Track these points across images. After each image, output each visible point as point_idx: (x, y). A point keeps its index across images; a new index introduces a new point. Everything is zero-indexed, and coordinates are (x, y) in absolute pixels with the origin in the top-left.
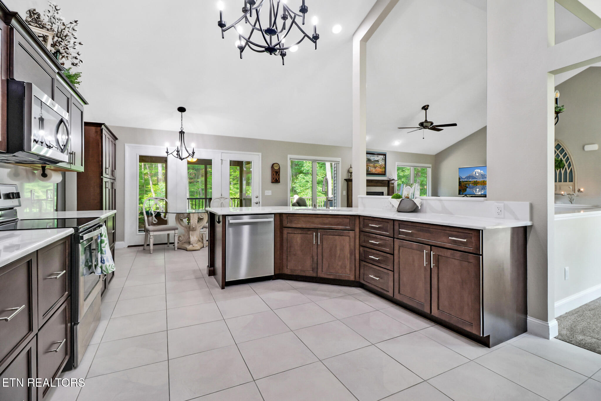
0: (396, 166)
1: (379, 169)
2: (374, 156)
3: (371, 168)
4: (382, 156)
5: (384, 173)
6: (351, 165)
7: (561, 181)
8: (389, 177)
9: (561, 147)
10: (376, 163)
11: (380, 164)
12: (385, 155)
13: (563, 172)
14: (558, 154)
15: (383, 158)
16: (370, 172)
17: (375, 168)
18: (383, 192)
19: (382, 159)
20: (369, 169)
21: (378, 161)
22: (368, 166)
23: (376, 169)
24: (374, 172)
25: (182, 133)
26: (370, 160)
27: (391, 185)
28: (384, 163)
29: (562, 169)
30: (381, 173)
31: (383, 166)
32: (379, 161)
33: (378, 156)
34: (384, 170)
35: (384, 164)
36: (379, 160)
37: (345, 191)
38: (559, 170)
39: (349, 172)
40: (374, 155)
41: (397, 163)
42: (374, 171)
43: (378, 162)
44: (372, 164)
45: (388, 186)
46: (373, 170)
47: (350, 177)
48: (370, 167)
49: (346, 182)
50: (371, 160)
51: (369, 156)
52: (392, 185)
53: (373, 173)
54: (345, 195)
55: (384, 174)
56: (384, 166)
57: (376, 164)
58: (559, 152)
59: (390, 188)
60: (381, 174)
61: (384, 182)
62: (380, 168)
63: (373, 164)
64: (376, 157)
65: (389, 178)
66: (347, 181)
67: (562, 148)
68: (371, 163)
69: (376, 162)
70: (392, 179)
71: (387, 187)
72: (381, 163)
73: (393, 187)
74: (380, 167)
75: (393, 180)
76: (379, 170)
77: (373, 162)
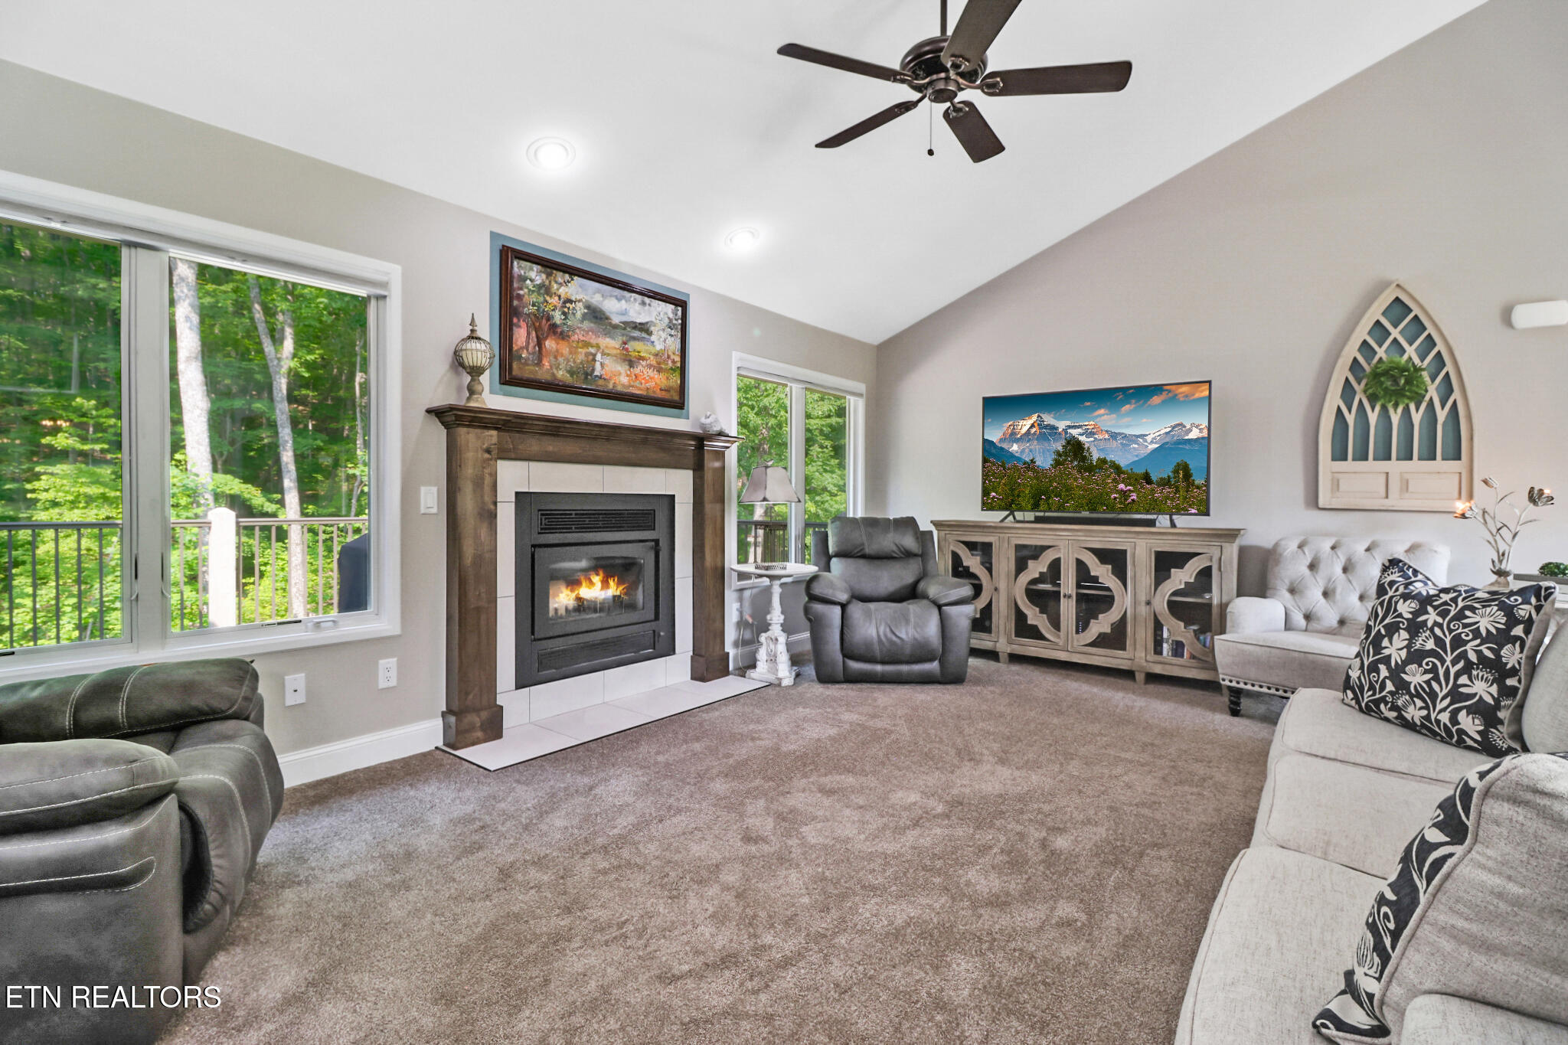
0: (734, 372)
1: (651, 373)
2: (624, 297)
3: (607, 361)
4: (669, 308)
5: (676, 398)
6: (472, 323)
7: (1409, 457)
8: (703, 420)
9: (1411, 311)
10: (635, 339)
11: (659, 347)
13: (1417, 417)
14: (1395, 340)
15: (671, 316)
16: (601, 382)
17: (631, 364)
18: (673, 496)
19: (667, 321)
20: (598, 366)
21: (644, 328)
22: (593, 350)
23: (637, 370)
24: (623, 385)
26: (602, 312)
27: (711, 464)
28: (678, 346)
29: (1412, 407)
30: (659, 394)
31: (674, 362)
33: (647, 300)
34: (675, 380)
35: (678, 353)
37: (434, 489)
38: (1400, 409)
39: (462, 365)
40: (627, 294)
41: (737, 358)
42: (624, 380)
43: (644, 335)
44: (613, 338)
45: (698, 468)
46: (620, 374)
47: (469, 399)
48: (599, 357)
49: (443, 432)
50: (607, 318)
52: (717, 464)
53: (619, 388)
54: (434, 510)
55: (676, 402)
56: (678, 359)
58: (1401, 332)
59: (708, 476)
60: (663, 400)
61: (678, 441)
62: (659, 371)
63: (620, 339)
64: (637, 306)
65: (703, 426)
66: (446, 425)
67: (1416, 317)
68: (607, 334)
69: (636, 334)
70: (716, 429)
71: (690, 473)
72: (663, 341)
73: (723, 468)
75: (721, 434)
76: (652, 380)
77: (615, 327)
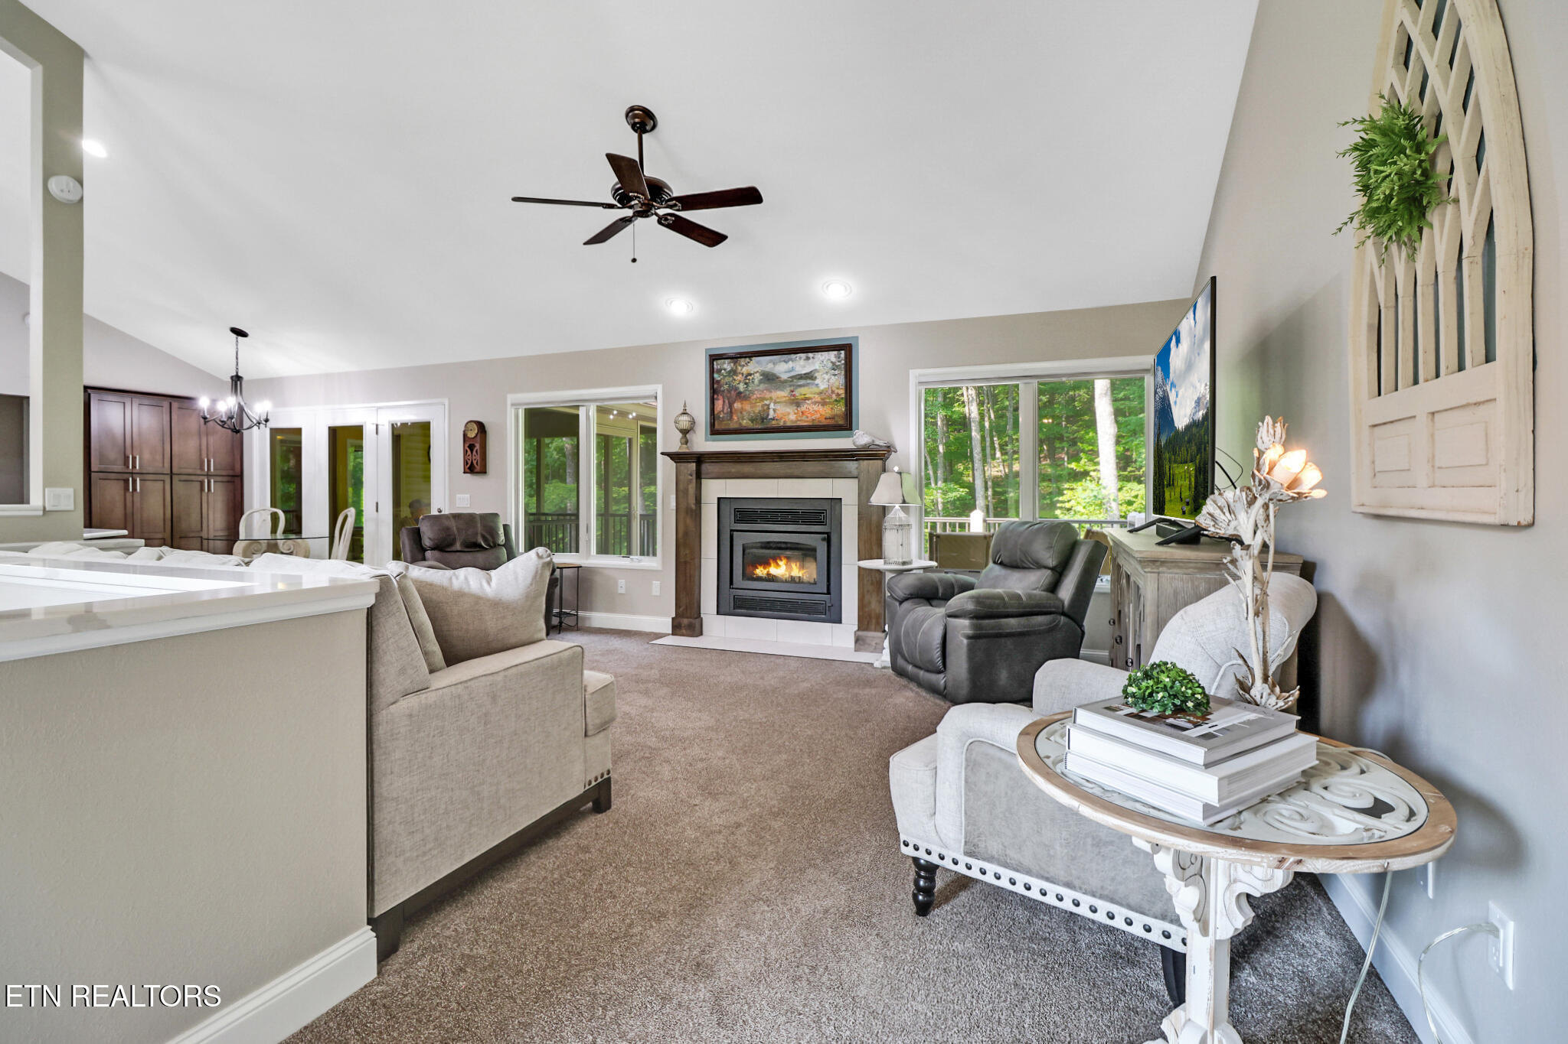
3: (778, 407)
4: (832, 356)
10: (800, 386)
11: (822, 387)
12: (846, 349)
16: (774, 422)
17: (798, 405)
19: (830, 365)
21: (810, 376)
22: (767, 402)
23: (803, 408)
25: (237, 379)
30: (825, 422)
31: (838, 395)
32: (816, 375)
33: (811, 355)
36: (816, 371)
42: (793, 417)
43: (809, 381)
46: (789, 414)
48: (772, 406)
50: (778, 378)
51: (770, 361)
57: (803, 390)
63: (789, 389)
64: (802, 362)
69: (802, 382)
74: (819, 399)
76: (817, 412)
77: (785, 381)
